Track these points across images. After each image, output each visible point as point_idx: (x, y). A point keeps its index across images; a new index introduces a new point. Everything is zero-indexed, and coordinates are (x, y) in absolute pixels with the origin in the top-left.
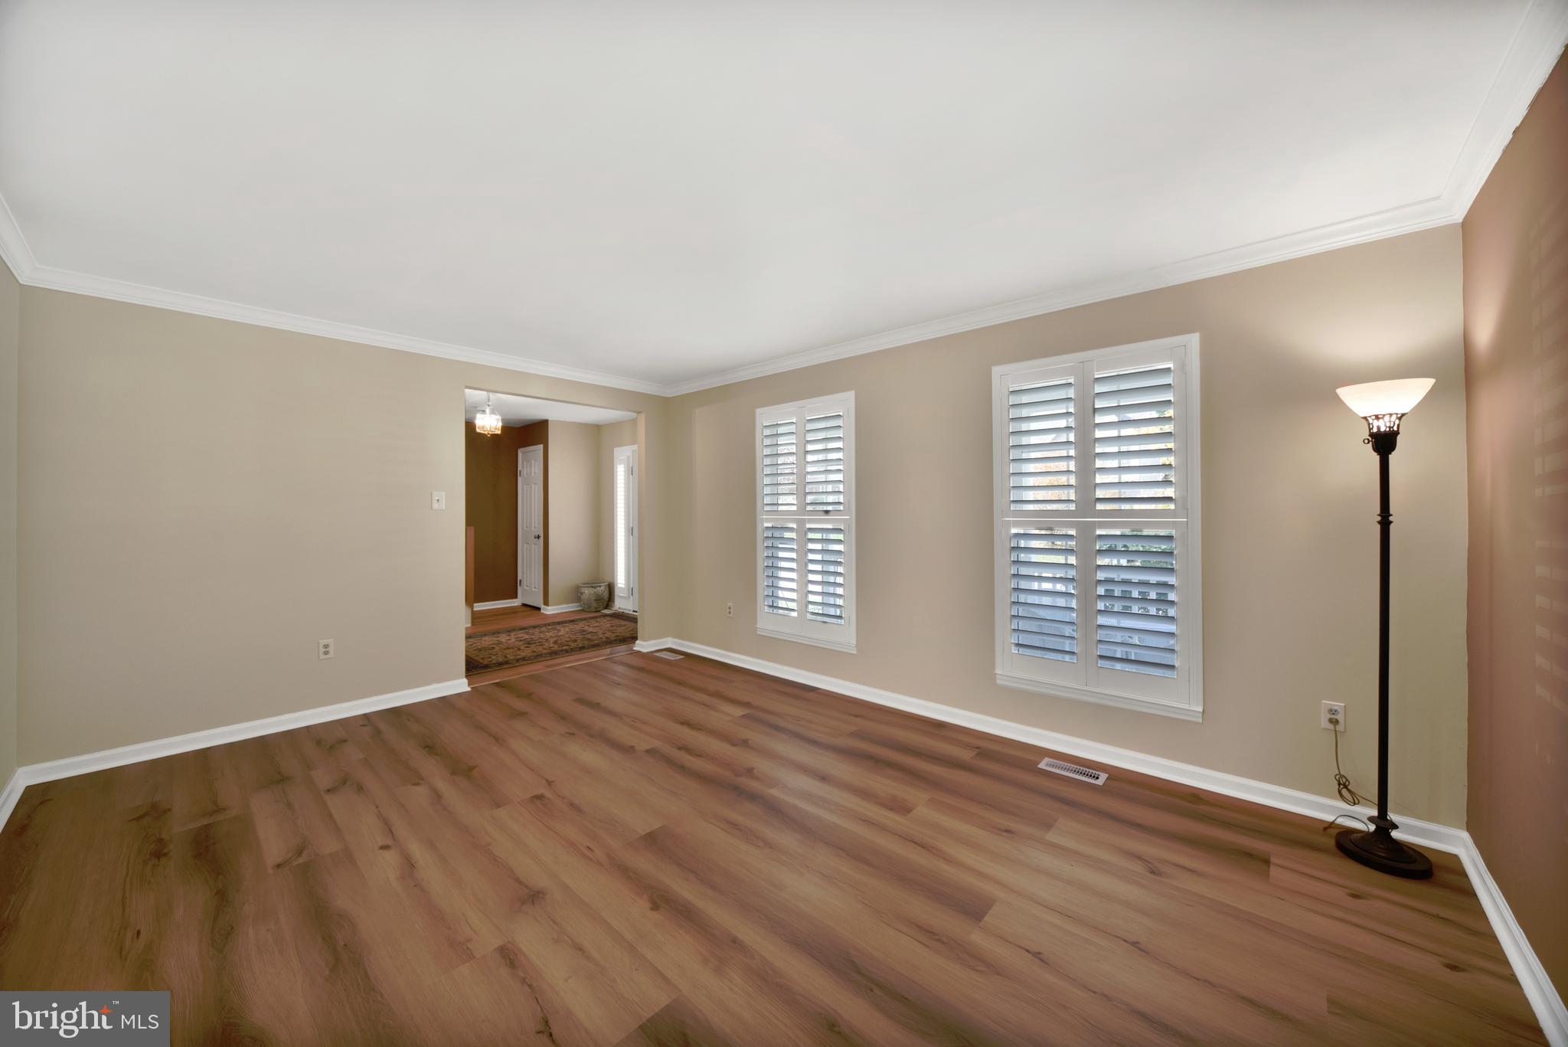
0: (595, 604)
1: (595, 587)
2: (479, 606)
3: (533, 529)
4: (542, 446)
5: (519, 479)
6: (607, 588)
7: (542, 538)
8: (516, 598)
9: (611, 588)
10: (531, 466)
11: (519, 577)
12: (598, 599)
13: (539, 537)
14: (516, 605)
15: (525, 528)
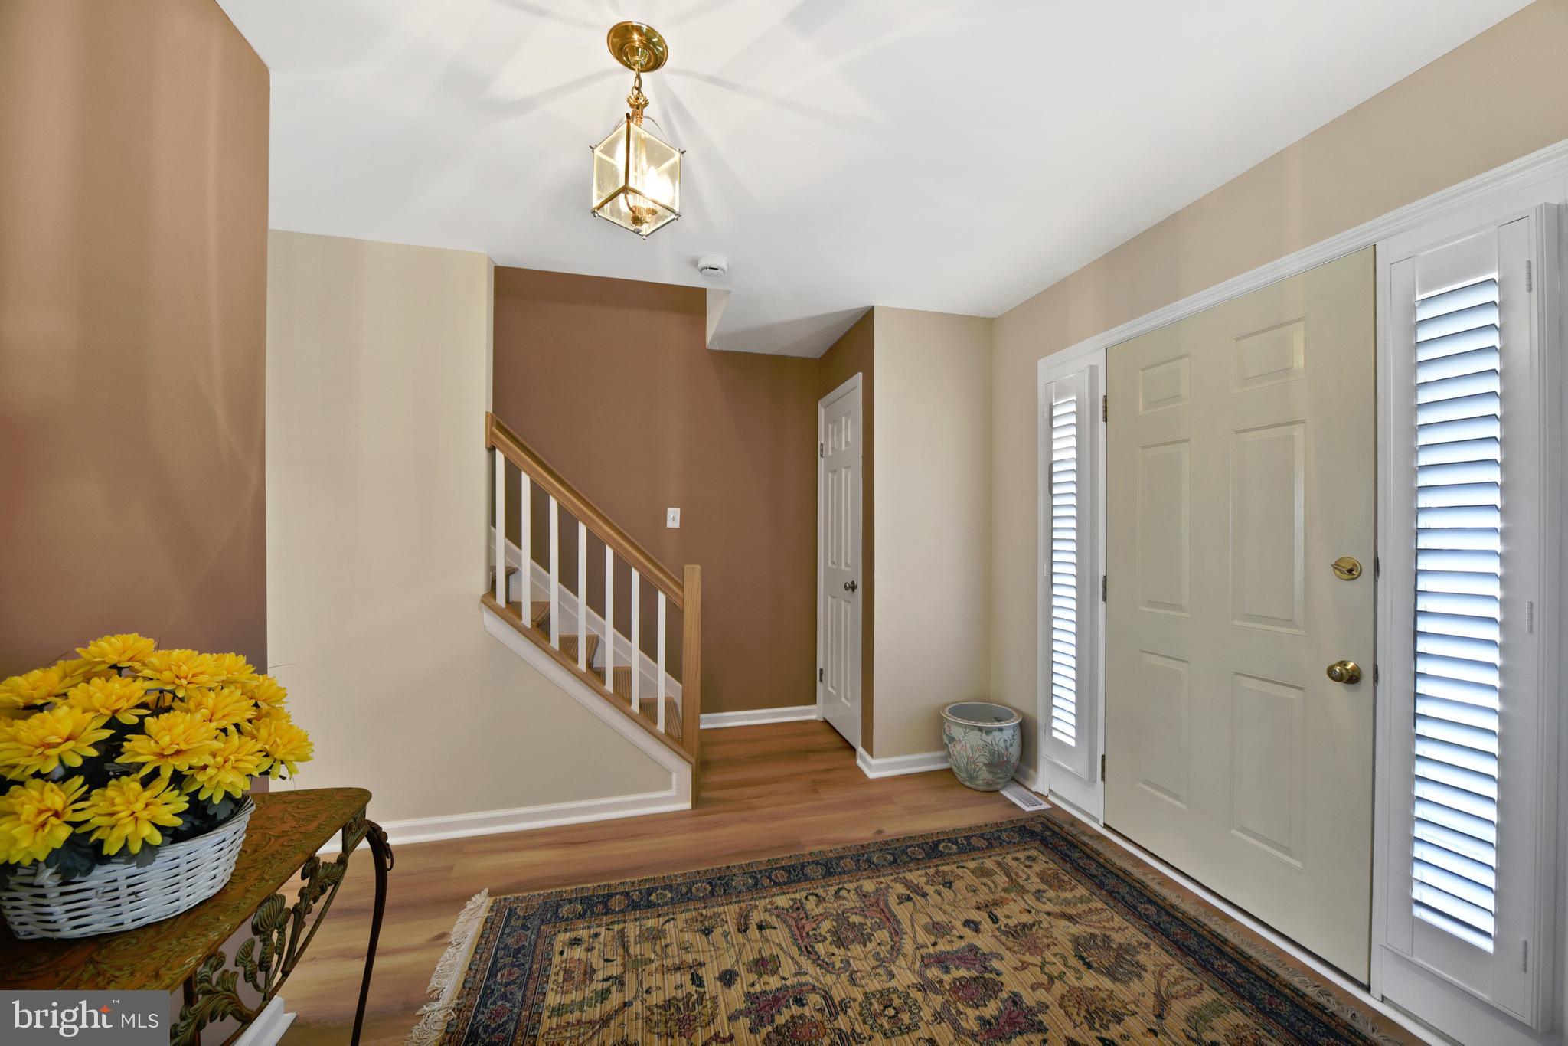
0: (984, 775)
1: (989, 731)
2: (709, 721)
3: (843, 567)
4: (860, 375)
5: (821, 462)
6: (1018, 732)
7: (859, 590)
8: (814, 702)
9: (1028, 734)
10: (839, 431)
11: (820, 665)
12: (997, 762)
13: (853, 587)
14: (813, 717)
15: (830, 565)
